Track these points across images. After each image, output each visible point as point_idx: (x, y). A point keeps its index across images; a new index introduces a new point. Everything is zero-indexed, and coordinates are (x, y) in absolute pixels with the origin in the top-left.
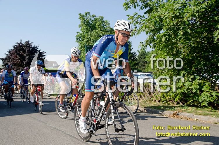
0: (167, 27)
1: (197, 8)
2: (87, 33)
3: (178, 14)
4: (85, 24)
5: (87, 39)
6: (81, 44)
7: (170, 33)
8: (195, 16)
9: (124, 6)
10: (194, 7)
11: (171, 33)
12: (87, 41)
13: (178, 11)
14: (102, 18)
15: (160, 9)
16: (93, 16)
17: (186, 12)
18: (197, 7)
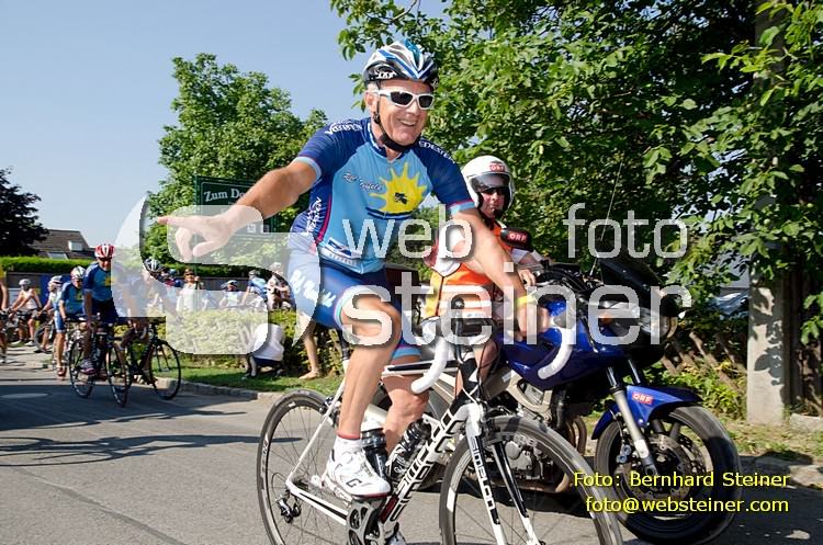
0: (491, 126)
1: (592, 68)
2: (203, 131)
3: (528, 84)
4: (198, 99)
5: (203, 152)
6: (178, 171)
7: (499, 148)
8: (585, 94)
9: (340, 41)
10: (583, 64)
11: (506, 146)
12: (202, 162)
13: (528, 72)
14: (262, 80)
15: (468, 61)
16: (228, 72)
17: (555, 76)
18: (591, 65)
